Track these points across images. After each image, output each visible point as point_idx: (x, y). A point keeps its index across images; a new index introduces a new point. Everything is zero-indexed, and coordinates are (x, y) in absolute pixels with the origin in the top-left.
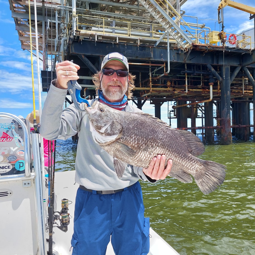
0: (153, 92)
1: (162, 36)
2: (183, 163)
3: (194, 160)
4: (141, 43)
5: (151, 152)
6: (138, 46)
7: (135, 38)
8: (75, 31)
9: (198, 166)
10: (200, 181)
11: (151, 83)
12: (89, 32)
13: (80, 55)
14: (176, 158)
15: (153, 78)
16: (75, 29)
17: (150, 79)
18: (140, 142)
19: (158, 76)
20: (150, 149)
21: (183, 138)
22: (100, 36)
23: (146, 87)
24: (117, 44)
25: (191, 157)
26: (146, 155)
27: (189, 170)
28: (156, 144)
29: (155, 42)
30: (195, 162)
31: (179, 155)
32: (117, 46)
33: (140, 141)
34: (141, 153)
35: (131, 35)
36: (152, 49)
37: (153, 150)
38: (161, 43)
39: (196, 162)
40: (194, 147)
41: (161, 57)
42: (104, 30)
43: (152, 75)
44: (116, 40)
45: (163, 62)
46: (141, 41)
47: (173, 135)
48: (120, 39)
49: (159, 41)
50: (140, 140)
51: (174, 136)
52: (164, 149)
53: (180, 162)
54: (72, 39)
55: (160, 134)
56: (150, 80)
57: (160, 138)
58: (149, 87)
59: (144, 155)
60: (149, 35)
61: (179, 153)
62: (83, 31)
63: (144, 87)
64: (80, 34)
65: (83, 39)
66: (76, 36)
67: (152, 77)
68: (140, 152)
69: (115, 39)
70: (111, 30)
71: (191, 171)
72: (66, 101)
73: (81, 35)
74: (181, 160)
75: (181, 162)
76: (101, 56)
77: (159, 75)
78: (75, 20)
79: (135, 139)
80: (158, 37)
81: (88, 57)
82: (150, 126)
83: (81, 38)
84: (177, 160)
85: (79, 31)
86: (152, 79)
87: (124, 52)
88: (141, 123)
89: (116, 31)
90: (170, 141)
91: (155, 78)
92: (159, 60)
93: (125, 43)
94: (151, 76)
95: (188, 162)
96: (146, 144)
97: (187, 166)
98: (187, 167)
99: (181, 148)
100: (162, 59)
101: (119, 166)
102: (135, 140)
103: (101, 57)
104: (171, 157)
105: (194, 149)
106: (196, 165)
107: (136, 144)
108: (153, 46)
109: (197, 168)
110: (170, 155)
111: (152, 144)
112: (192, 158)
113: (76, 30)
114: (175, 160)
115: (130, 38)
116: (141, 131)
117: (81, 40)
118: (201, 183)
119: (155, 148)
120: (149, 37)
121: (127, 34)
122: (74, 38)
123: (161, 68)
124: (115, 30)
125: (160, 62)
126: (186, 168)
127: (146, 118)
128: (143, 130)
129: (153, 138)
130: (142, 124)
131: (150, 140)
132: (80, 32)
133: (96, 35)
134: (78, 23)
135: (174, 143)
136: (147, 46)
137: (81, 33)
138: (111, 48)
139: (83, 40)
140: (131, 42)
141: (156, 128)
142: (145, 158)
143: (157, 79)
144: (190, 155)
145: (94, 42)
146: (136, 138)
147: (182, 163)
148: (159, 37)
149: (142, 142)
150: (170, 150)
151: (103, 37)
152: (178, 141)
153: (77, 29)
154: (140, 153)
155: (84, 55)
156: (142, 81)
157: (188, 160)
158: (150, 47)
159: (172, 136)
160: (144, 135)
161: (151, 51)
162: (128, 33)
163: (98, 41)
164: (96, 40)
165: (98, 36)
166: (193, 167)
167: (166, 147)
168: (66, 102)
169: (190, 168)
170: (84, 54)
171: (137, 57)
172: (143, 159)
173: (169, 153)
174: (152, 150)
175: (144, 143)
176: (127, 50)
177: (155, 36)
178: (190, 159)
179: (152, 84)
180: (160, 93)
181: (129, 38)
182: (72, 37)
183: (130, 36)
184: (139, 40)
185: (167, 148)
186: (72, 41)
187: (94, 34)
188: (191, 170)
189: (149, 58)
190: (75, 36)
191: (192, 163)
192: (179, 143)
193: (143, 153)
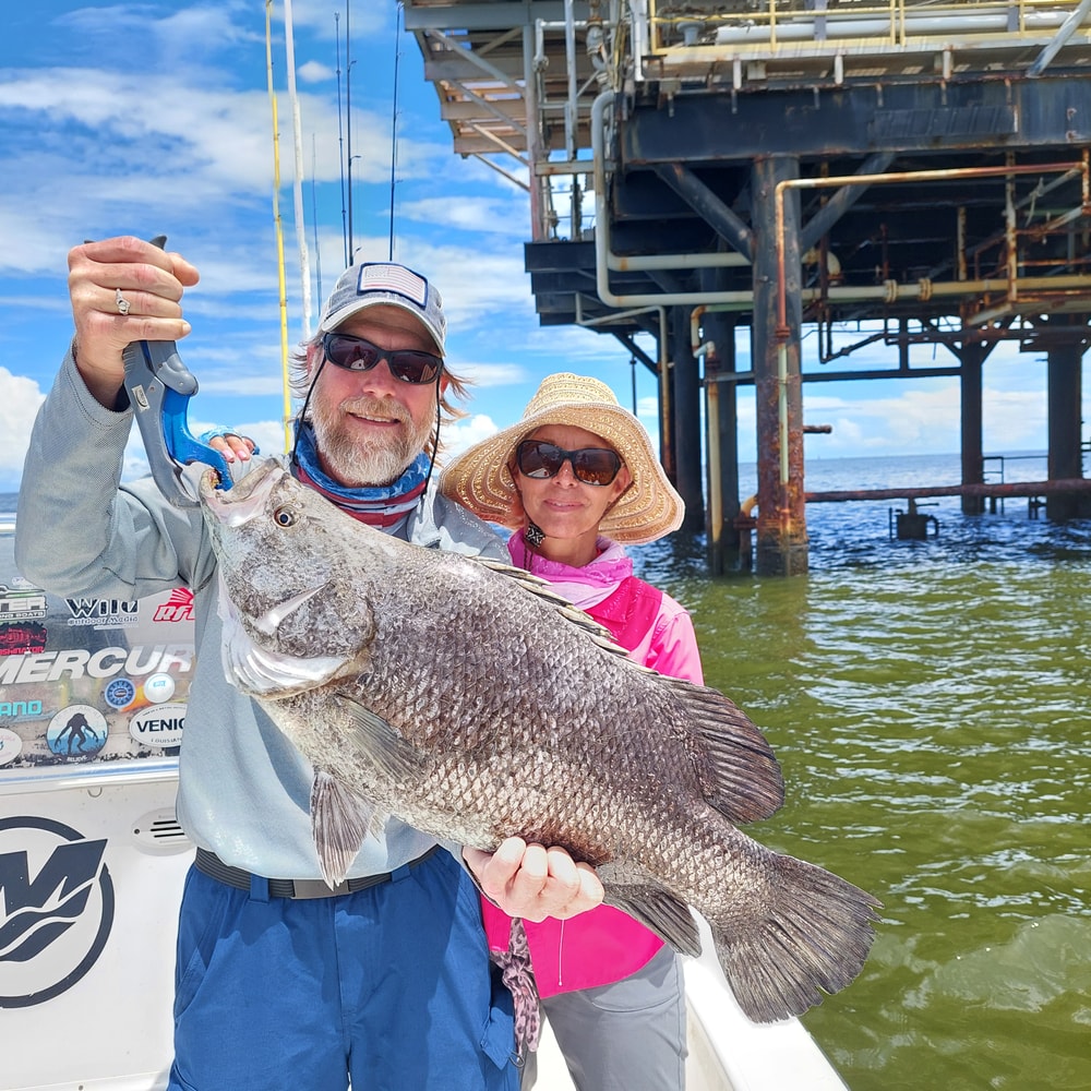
0: (1022, 300)
1: (1072, 14)
2: (662, 852)
3: (720, 841)
4: (962, 68)
5: (505, 775)
6: (943, 86)
7: (929, 49)
8: (643, 58)
9: (737, 874)
10: (741, 950)
11: (1012, 259)
12: (706, 54)
13: (667, 168)
14: (630, 821)
15: (1025, 232)
16: (640, 49)
17: (1011, 236)
18: (454, 713)
19: (1053, 218)
20: (500, 754)
21: (679, 723)
22: (755, 63)
23: (991, 278)
24: (838, 90)
25: (706, 824)
26: (477, 786)
27: (691, 891)
28: (537, 736)
29: (1036, 51)
30: (725, 852)
31: (649, 807)
32: (838, 99)
33: (456, 708)
34: (454, 773)
35: (909, 34)
36: (1019, 88)
37: (514, 762)
38: (1066, 52)
39: (728, 856)
40: (733, 777)
41: (1066, 125)
42: (773, 30)
43: (1020, 218)
44: (832, 71)
45: (1078, 147)
46: (958, 57)
47: (630, 700)
48: (850, 62)
49: (1056, 42)
50: (455, 702)
51: (638, 703)
52: (574, 767)
53: (649, 845)
54: (629, 99)
55: (563, 686)
56: (1008, 245)
57: (564, 705)
58: (1004, 275)
59: (464, 782)
60: (1000, 20)
61: (647, 797)
62: (676, 55)
63: (982, 276)
64: (666, 69)
65: (678, 92)
66: (646, 84)
67: (1018, 227)
68: (449, 765)
69: (827, 64)
70: (808, 29)
71: (700, 897)
72: (636, 359)
73: (670, 74)
74: (655, 834)
75: (654, 846)
76: (761, 156)
77: (1056, 212)
78: (642, 8)
79: (429, 692)
80: (1052, 23)
81: (702, 171)
82: (519, 637)
83: (669, 87)
84: (632, 832)
85: (659, 57)
86: (1018, 239)
87: (873, 122)
88: (474, 615)
89: (832, 28)
90: (611, 728)
91: (1035, 232)
92: (1054, 140)
93: (875, 78)
94: (1012, 222)
95: (688, 851)
96: (483, 726)
97: (680, 867)
98: (683, 871)
99: (663, 775)
100: (1070, 136)
101: (338, 818)
102: (429, 697)
103: (761, 161)
104: (606, 811)
105: (728, 788)
106: (729, 871)
107: (433, 721)
108: (1023, 71)
109: (731, 887)
110: (603, 803)
111: (516, 730)
112: (710, 832)
113: (645, 53)
114: (623, 830)
115: (902, 50)
116: (468, 658)
117: (670, 98)
118: (742, 960)
119: (525, 756)
120: (1004, 29)
121: (887, 34)
122: (639, 94)
123: (1064, 178)
124: (829, 21)
125: (1061, 149)
126: (675, 878)
127: (509, 590)
128: (480, 652)
129: (523, 701)
130: (482, 619)
131: (506, 710)
132: (666, 61)
133: (737, 59)
134: (654, 20)
135: (628, 741)
136: (992, 81)
137: (670, 65)
138: (805, 112)
139: (676, 98)
140: (909, 71)
141: (548, 650)
142: (468, 797)
143: (1049, 237)
144: (703, 815)
145: (728, 95)
146: (436, 691)
147: (657, 849)
148: (1057, 22)
149: (465, 713)
150: (607, 776)
151: (771, 66)
152: (653, 735)
153: (650, 48)
154: (448, 773)
155: (684, 164)
156: (968, 244)
157: (689, 838)
158: (1008, 83)
159: (625, 705)
160: (478, 681)
161: (1013, 103)
162: (893, 25)
163: (748, 86)
164: (738, 84)
165: (745, 67)
166: (712, 880)
167: (585, 760)
168: (633, 363)
169: (698, 881)
170: (683, 159)
171: (937, 140)
172: (460, 804)
173: (596, 792)
174: (510, 763)
175: (473, 720)
176: (887, 114)
177: (1033, 23)
178: (702, 837)
179: (1018, 260)
180: (1062, 303)
181: (896, 51)
182: (629, 88)
183: (904, 39)
184: (947, 55)
185: (592, 762)
186: (629, 107)
187: (729, 58)
188: (698, 890)
189: (1003, 138)
190: (641, 83)
191: (707, 856)
192: (656, 747)
193: (461, 772)
